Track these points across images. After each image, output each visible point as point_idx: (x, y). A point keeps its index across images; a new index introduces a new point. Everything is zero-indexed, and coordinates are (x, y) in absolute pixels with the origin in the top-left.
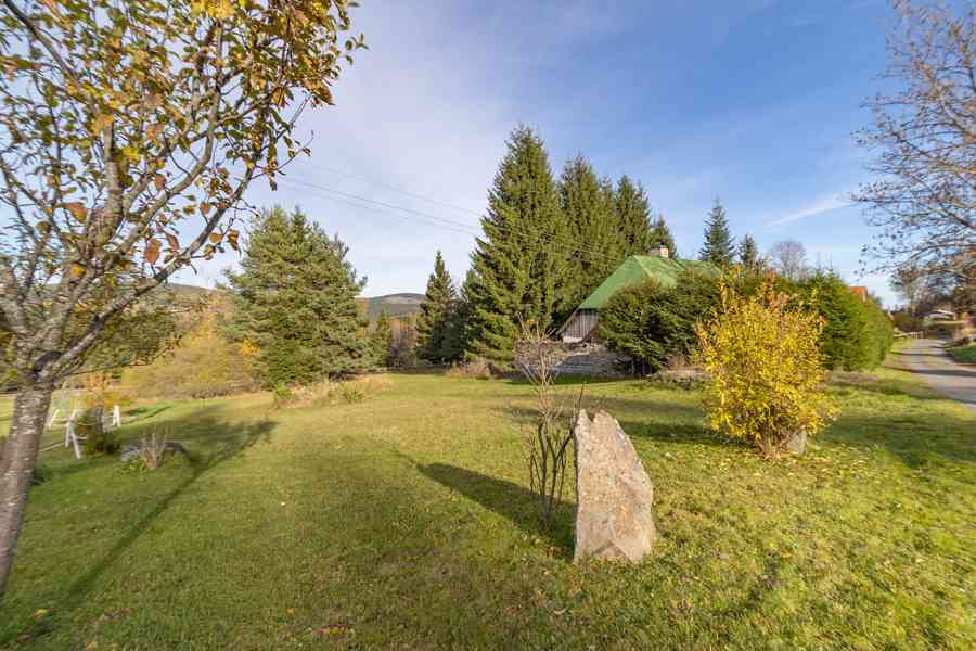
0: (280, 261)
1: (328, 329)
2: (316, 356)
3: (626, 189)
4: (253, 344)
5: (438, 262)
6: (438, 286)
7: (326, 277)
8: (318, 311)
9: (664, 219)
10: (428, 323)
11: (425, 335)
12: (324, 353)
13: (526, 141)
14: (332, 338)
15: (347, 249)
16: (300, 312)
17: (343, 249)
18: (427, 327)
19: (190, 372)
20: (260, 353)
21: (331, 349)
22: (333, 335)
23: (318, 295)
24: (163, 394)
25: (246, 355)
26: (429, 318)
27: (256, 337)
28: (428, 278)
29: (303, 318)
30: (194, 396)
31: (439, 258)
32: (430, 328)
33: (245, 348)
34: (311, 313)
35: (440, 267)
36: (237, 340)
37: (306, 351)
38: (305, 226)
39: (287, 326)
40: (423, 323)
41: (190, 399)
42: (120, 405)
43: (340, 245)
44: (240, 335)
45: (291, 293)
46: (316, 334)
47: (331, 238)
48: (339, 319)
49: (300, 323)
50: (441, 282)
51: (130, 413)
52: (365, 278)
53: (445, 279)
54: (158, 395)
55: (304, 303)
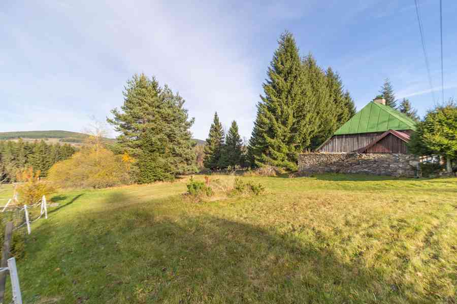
0: (146, 105)
1: (175, 147)
2: (169, 163)
3: (330, 74)
4: (130, 155)
5: (216, 118)
6: (216, 130)
7: (173, 116)
8: (169, 136)
9: (349, 92)
10: (210, 149)
11: (209, 155)
12: (172, 161)
13: (288, 40)
14: (177, 152)
15: (184, 101)
16: (159, 136)
17: (182, 101)
18: (210, 151)
19: (91, 173)
20: (134, 161)
21: (177, 159)
22: (178, 150)
23: (169, 127)
24: (76, 186)
25: (127, 161)
26: (212, 147)
27: (132, 151)
28: (210, 126)
29: (161, 140)
30: (94, 187)
31: (216, 116)
32: (212, 152)
33: (125, 157)
34: (165, 137)
35: (216, 120)
36: (120, 153)
37: (162, 160)
38: (158, 88)
39: (152, 145)
40: (208, 149)
41: (92, 189)
42: (46, 195)
43: (179, 99)
44: (122, 149)
45: (153, 125)
46: (167, 151)
47: (175, 94)
48: (181, 141)
49: (159, 143)
50: (217, 128)
51: (54, 200)
52: (194, 119)
53: (219, 126)
54: (71, 186)
55: (161, 130)
